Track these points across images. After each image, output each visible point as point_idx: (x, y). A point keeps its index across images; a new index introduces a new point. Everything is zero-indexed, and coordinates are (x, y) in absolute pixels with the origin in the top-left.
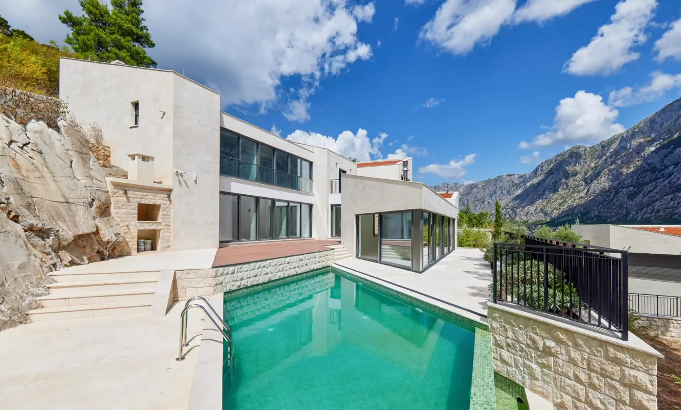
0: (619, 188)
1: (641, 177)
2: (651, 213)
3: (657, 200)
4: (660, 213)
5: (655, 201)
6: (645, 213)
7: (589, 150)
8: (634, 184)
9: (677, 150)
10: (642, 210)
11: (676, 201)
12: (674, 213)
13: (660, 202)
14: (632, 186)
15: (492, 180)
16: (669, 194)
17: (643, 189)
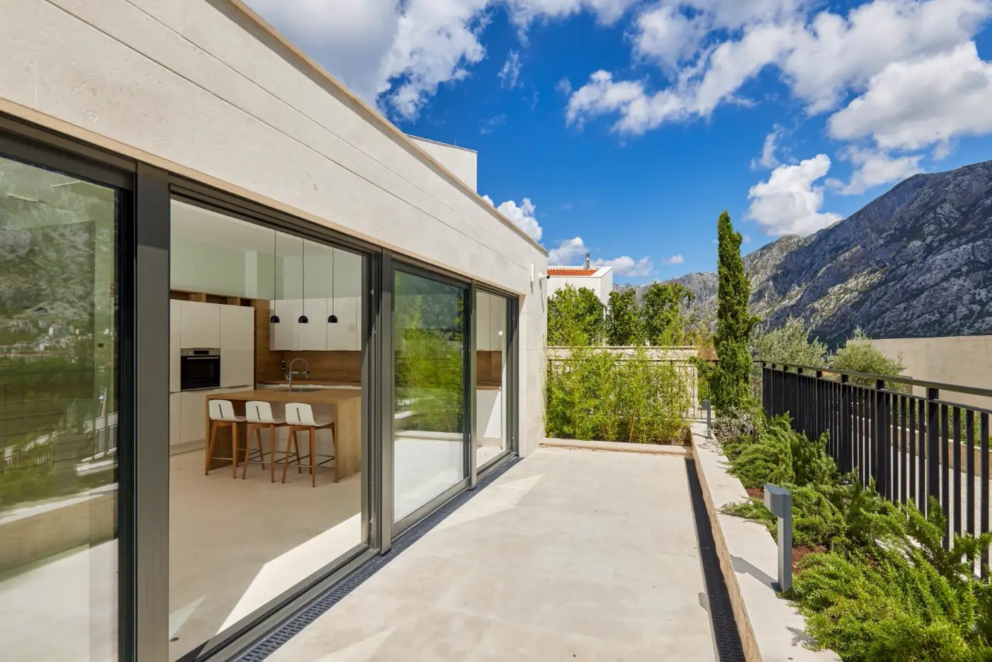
0: (842, 293)
1: (868, 280)
2: (880, 328)
3: (888, 310)
4: (892, 328)
5: (885, 312)
6: (873, 328)
7: (803, 241)
8: (859, 288)
9: (911, 244)
10: (869, 324)
11: (911, 312)
12: (908, 326)
13: (891, 312)
14: (857, 290)
15: (678, 280)
16: (900, 303)
17: (870, 296)
